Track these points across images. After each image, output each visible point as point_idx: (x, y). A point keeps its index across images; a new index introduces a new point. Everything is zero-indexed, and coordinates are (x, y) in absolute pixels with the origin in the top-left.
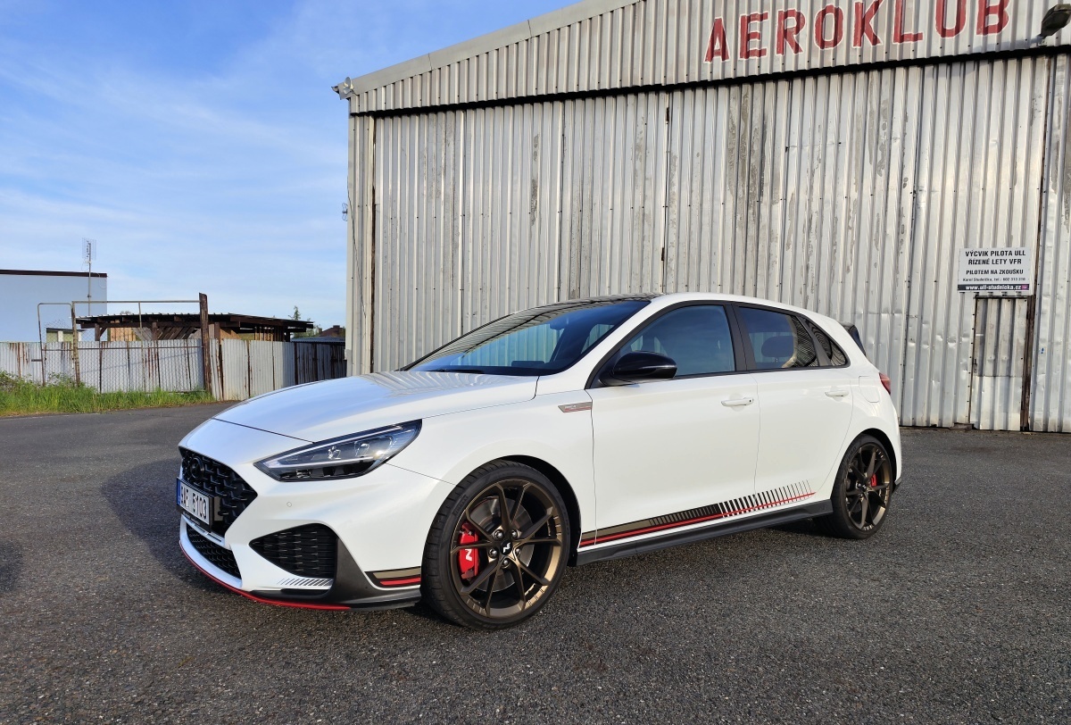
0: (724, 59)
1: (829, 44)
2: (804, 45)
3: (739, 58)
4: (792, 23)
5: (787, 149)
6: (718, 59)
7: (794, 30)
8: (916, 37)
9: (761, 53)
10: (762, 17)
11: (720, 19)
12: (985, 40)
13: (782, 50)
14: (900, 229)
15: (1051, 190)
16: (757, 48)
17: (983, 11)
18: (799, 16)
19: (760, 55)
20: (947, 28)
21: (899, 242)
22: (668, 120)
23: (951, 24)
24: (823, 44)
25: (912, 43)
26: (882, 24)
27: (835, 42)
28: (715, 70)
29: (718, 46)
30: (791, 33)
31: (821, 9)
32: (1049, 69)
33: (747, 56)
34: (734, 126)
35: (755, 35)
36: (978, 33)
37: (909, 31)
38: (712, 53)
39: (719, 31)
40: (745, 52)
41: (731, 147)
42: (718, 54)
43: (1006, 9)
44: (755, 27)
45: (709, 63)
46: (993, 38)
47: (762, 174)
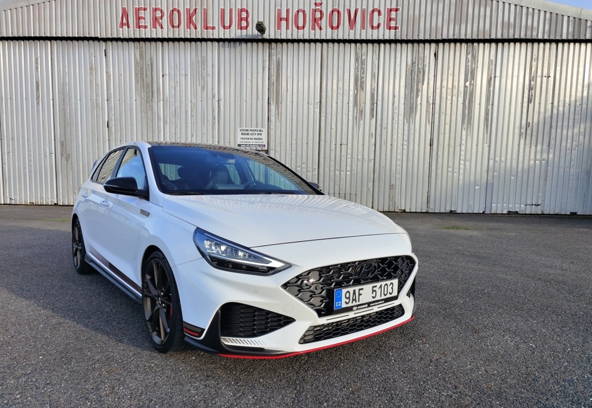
0: (128, 28)
1: (176, 27)
2: (165, 26)
3: (135, 29)
4: (159, 14)
5: (163, 76)
6: (125, 27)
7: (160, 18)
8: (213, 28)
9: (145, 27)
10: (145, 9)
11: (125, 8)
12: (241, 32)
13: (155, 27)
14: (214, 118)
15: (272, 103)
16: (143, 24)
17: (240, 19)
18: (162, 11)
19: (145, 28)
20: (226, 25)
21: (214, 123)
22: (105, 55)
23: (227, 24)
24: (173, 27)
25: (212, 30)
26: (198, 19)
27: (179, 26)
28: (124, 33)
29: (125, 21)
30: (158, 19)
31: (172, 9)
32: (269, 48)
33: (139, 28)
34: (137, 62)
35: (142, 18)
36: (238, 29)
37: (210, 25)
38: (122, 25)
39: (125, 13)
40: (138, 26)
41: (137, 72)
42: (125, 25)
43: (248, 19)
44: (142, 13)
45: (121, 29)
46: (244, 31)
47: (152, 87)
